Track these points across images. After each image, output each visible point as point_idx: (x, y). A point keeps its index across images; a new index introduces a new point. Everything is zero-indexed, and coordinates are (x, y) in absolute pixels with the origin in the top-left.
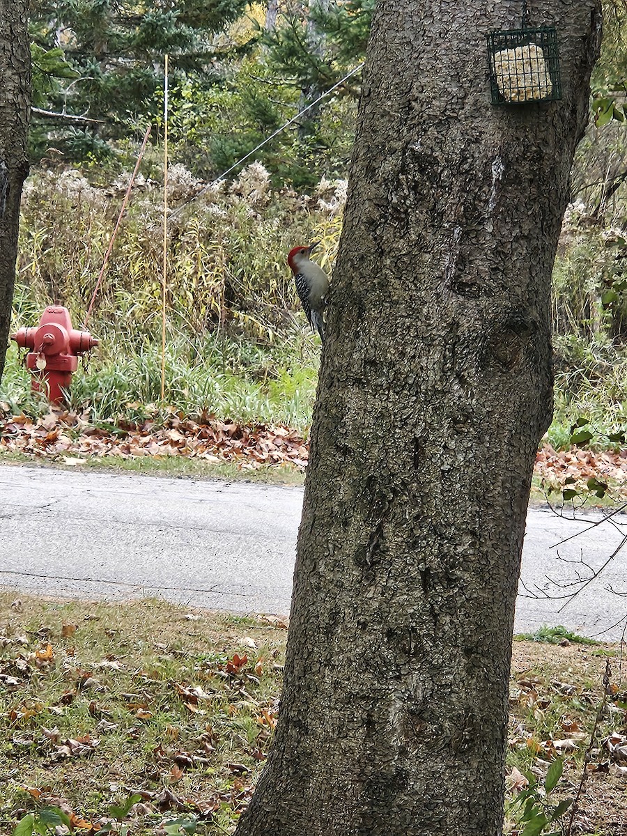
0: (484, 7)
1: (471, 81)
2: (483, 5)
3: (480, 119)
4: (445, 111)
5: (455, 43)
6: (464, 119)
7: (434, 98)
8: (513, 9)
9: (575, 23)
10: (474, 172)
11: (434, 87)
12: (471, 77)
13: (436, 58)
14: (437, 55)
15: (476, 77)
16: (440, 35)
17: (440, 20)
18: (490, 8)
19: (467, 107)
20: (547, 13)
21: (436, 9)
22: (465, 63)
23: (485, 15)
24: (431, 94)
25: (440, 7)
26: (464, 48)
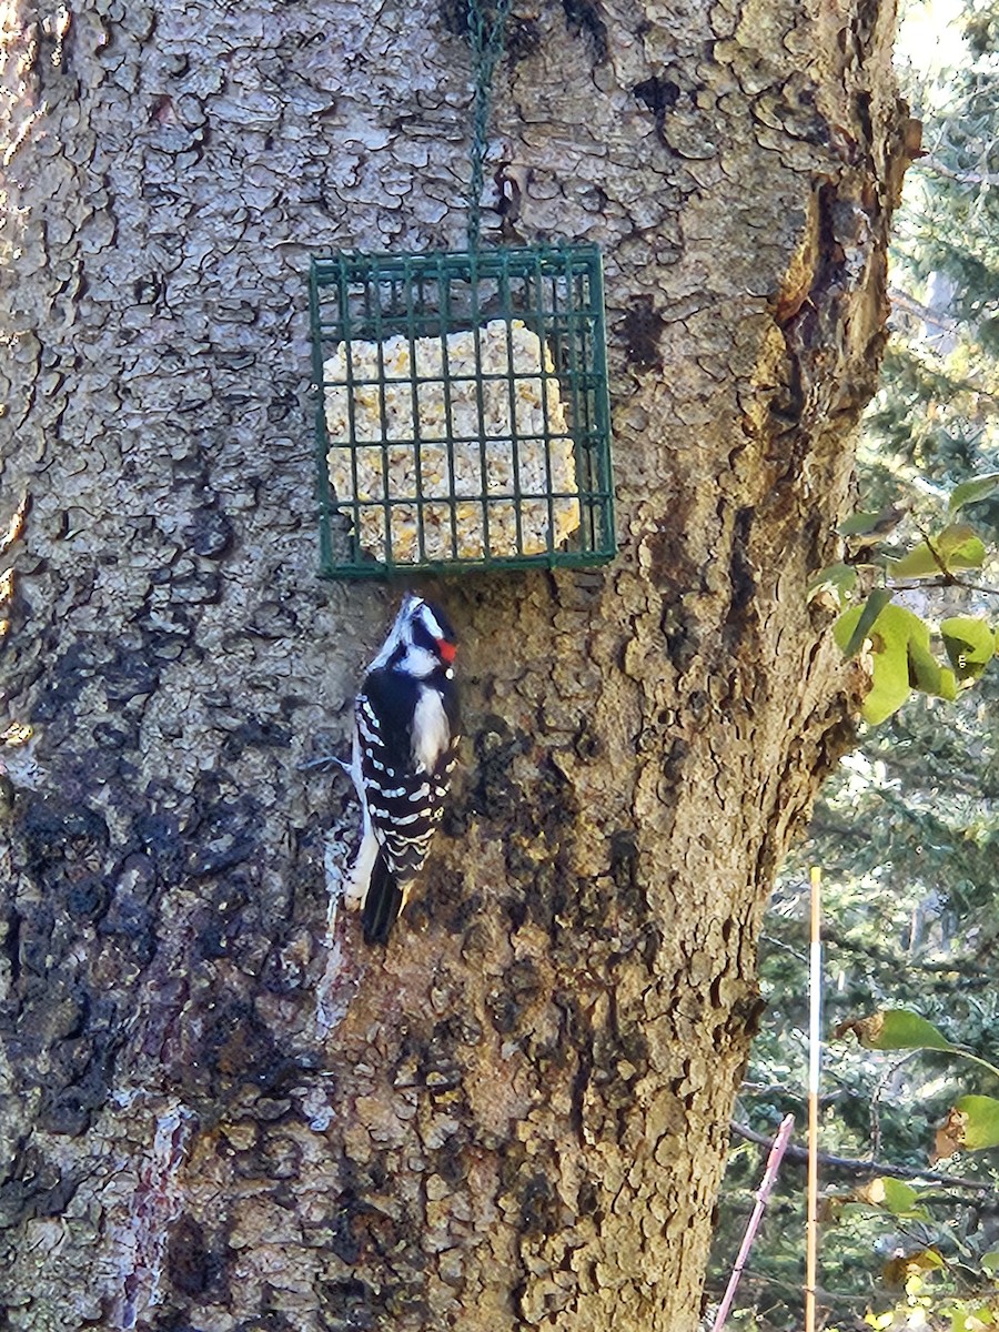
0: (315, 170)
1: (255, 484)
2: (314, 160)
3: (288, 644)
4: (144, 613)
5: (197, 322)
6: (218, 648)
7: (109, 560)
8: (446, 176)
9: (730, 236)
10: (254, 870)
11: (107, 516)
12: (259, 465)
13: (121, 392)
14: (126, 377)
15: (278, 468)
16: (138, 294)
17: (143, 228)
18: (342, 173)
19: (237, 594)
20: (600, 193)
21: (127, 185)
22: (234, 404)
23: (322, 203)
24: (97, 545)
25: (142, 173)
26: (231, 345)
